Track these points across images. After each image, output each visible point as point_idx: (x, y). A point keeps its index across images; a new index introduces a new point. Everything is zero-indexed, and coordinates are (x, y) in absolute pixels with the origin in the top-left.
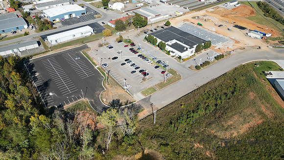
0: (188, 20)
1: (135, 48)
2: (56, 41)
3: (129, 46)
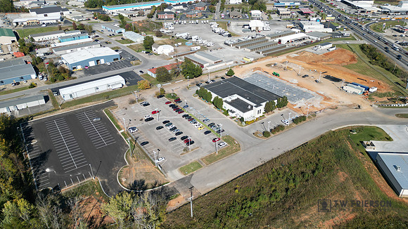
0: (259, 69)
1: (180, 106)
2: (71, 96)
3: (172, 103)
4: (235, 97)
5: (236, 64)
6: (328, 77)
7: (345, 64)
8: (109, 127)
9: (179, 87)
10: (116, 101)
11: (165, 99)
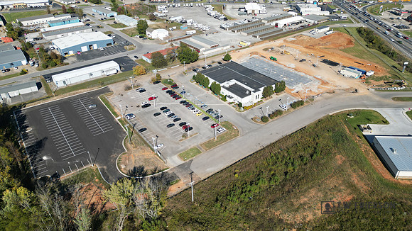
0: (256, 53)
1: (177, 92)
2: (64, 82)
3: (169, 89)
4: (233, 82)
5: (232, 49)
6: (325, 61)
7: (343, 48)
8: (105, 113)
9: (174, 72)
10: (111, 87)
11: (162, 85)
